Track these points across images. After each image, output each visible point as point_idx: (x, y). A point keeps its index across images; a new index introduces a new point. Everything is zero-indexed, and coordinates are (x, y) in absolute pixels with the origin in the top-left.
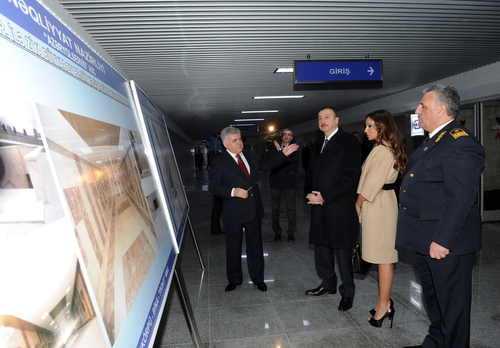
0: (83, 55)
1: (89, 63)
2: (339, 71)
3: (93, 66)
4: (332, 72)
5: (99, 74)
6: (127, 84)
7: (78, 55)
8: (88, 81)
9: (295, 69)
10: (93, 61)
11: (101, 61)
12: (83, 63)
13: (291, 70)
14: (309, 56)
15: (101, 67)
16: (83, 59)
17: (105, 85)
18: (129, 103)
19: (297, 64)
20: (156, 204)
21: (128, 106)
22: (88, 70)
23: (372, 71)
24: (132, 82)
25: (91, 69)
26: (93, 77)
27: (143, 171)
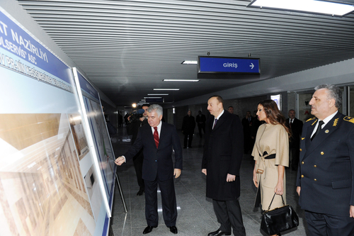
0: (21, 43)
1: (28, 52)
2: (230, 65)
3: (34, 55)
4: (226, 65)
5: (40, 63)
6: (69, 70)
7: (15, 43)
8: (26, 71)
9: (199, 62)
10: (34, 50)
11: (44, 50)
12: (21, 52)
13: (196, 62)
14: (209, 53)
15: (44, 56)
16: (22, 47)
17: (47, 73)
18: (71, 87)
19: (201, 59)
20: (93, 179)
21: (70, 91)
22: (27, 59)
23: (253, 66)
24: (75, 69)
25: (30, 57)
26: (32, 66)
27: (82, 151)
